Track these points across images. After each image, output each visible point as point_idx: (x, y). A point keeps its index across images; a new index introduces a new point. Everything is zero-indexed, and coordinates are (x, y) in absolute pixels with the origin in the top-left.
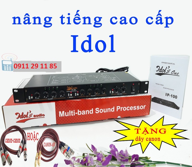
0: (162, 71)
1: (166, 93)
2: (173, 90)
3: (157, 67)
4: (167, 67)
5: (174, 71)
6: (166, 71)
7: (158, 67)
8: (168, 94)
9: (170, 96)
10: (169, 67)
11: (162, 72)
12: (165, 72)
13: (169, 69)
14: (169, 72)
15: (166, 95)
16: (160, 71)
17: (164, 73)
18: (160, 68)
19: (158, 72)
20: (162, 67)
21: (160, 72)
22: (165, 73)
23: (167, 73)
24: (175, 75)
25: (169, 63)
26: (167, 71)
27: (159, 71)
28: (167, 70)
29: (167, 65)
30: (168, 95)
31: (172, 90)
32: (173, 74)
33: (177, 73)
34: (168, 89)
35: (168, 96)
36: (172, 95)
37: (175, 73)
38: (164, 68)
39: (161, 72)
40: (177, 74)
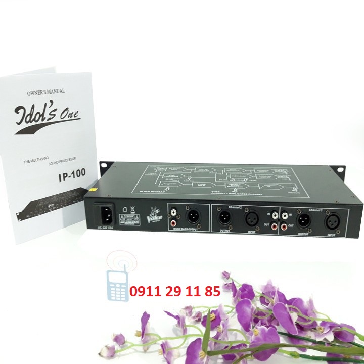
0: (34, 119)
1: (60, 175)
2: (75, 158)
3: (17, 110)
4: (46, 104)
5: (67, 109)
6: (47, 116)
7: (21, 111)
8: (64, 174)
9: (70, 177)
10: (51, 101)
11: (36, 122)
12: (43, 120)
13: (53, 108)
14: (54, 115)
15: (60, 181)
16: (28, 119)
17: (40, 122)
18: (28, 112)
19: (24, 125)
20: (33, 107)
21: (30, 125)
22: (45, 121)
23: (50, 119)
24: (69, 119)
25: (49, 92)
26: (50, 114)
27: (27, 123)
28: (48, 110)
29: (46, 98)
30: (64, 177)
31: (71, 159)
32: (66, 118)
33: (74, 114)
34: (62, 161)
35: (64, 180)
36: (73, 173)
37: (70, 115)
38: (39, 109)
39: (34, 123)
40: (75, 117)
